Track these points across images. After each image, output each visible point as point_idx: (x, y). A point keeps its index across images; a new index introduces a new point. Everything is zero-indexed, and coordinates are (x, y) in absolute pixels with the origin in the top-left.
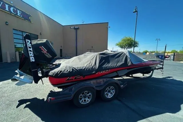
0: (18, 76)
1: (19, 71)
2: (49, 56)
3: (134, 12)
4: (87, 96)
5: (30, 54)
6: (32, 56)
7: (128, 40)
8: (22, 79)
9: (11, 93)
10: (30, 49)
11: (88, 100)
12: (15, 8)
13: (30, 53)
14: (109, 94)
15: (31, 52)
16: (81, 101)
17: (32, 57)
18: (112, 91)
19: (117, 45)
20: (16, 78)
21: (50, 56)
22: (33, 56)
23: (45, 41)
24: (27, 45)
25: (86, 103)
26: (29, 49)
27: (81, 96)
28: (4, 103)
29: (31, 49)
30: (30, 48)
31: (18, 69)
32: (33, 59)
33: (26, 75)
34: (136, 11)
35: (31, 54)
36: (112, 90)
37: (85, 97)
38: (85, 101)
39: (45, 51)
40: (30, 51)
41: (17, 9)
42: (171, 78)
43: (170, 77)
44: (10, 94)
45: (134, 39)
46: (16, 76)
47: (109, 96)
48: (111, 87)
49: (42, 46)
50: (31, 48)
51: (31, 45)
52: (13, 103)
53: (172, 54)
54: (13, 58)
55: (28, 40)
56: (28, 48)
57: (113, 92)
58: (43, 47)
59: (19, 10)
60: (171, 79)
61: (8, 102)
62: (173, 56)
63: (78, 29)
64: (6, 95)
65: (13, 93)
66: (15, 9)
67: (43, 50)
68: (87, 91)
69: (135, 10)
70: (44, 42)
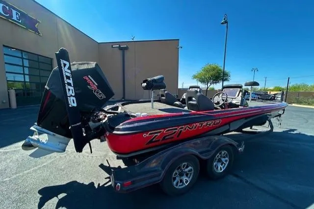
0: (35, 137)
1: (38, 127)
2: (100, 95)
3: (222, 23)
4: (186, 172)
5: (67, 91)
6: (71, 96)
7: (214, 69)
8: (43, 143)
9: (18, 175)
10: (68, 81)
11: (187, 180)
12: (7, 5)
13: (69, 90)
14: (220, 166)
15: (70, 87)
16: (175, 183)
17: (72, 98)
18: (223, 160)
19: (195, 77)
20: (32, 142)
21: (104, 97)
22: (73, 95)
23: (93, 65)
24: (64, 71)
25: (184, 186)
26: (66, 81)
27: (176, 173)
28: (8, 199)
29: (71, 81)
30: (68, 78)
31: (36, 123)
32: (74, 102)
33: (53, 135)
34: (226, 22)
35: (71, 91)
36: (224, 157)
37: (181, 175)
38: (181, 181)
39: (93, 85)
40: (69, 84)
41: (10, 7)
42: (295, 132)
43: (293, 130)
44: (14, 176)
45: (222, 68)
46: (30, 137)
47: (219, 168)
48: (223, 153)
49: (89, 76)
50: (71, 78)
51: (69, 71)
52: (29, 196)
53: (279, 92)
54: (4, 101)
55: (65, 62)
56: (65, 78)
57: (226, 160)
58: (91, 78)
59: (14, 9)
60: (297, 134)
61: (15, 195)
62: (280, 96)
63: (126, 48)
64: (7, 179)
65: (21, 174)
66: (7, 7)
67: (91, 82)
68: (186, 163)
69: (224, 19)
70: (91, 67)
